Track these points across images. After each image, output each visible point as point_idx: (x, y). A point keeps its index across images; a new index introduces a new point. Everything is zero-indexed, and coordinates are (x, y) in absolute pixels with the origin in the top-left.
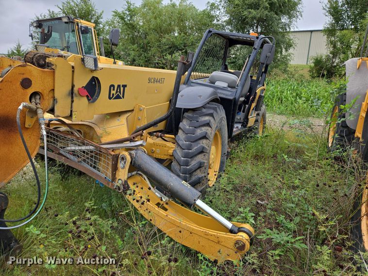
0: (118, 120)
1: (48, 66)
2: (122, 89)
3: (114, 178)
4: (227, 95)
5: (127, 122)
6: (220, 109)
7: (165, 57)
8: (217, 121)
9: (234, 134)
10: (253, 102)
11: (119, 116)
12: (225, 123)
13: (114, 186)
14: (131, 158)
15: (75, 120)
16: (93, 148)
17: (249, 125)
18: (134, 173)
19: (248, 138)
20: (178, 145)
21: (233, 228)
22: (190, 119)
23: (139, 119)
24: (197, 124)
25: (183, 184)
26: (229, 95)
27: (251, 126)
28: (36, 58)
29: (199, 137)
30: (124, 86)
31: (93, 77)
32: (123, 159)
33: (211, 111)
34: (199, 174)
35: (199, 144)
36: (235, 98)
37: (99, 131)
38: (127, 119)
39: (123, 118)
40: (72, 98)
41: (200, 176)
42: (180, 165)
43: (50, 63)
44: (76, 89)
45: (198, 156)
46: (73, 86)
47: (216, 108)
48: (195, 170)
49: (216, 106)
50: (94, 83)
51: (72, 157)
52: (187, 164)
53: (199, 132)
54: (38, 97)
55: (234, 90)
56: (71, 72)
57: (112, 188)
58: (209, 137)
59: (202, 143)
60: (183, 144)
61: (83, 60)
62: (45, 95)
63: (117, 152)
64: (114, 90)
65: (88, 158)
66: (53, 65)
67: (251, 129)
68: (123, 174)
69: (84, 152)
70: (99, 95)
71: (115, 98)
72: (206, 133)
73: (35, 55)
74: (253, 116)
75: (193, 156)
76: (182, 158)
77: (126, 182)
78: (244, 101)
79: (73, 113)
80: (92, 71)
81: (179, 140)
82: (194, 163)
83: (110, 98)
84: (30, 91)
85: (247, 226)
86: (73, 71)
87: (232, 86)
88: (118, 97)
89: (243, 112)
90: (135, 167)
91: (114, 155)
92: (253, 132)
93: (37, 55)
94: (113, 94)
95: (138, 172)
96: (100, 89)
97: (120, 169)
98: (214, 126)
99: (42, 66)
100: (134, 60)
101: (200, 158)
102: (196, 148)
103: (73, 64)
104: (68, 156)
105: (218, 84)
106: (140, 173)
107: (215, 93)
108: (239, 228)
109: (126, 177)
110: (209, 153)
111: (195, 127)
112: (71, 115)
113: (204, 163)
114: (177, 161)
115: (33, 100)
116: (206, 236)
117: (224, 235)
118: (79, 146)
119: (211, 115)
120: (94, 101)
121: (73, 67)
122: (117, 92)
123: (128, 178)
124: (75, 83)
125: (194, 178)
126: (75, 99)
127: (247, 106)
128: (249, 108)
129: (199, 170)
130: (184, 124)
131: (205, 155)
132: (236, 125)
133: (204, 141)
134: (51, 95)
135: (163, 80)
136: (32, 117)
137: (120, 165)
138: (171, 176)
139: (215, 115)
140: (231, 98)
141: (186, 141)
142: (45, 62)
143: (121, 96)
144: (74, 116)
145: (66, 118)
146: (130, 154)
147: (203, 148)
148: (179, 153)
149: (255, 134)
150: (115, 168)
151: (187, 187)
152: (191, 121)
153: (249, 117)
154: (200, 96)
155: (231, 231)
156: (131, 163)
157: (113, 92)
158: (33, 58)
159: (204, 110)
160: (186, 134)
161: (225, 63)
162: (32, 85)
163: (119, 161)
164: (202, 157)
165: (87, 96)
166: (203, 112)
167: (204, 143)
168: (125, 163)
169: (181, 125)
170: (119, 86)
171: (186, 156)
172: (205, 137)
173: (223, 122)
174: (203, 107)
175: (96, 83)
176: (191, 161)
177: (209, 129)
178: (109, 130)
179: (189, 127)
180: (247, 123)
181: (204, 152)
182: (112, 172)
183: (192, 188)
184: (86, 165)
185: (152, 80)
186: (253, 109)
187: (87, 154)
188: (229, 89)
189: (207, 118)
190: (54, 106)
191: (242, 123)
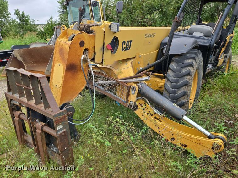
0: (126, 64)
1: (91, 32)
2: (129, 43)
3: (127, 101)
4: (203, 43)
5: (132, 65)
6: (199, 54)
7: (146, 17)
8: (197, 63)
9: (207, 72)
10: (223, 47)
11: (127, 62)
12: (202, 64)
13: (127, 105)
14: (139, 88)
15: (104, 65)
16: (115, 82)
17: (218, 65)
18: (140, 98)
19: (216, 75)
20: (168, 80)
21: (211, 136)
22: (177, 62)
23: (139, 64)
24: (183, 65)
25: (174, 106)
26: (205, 42)
27: (219, 66)
28: (86, 28)
29: (185, 74)
30: (131, 41)
31: (115, 37)
32: (133, 88)
33: (194, 56)
34: (183, 100)
35: (185, 79)
36: (210, 45)
37: (116, 71)
38: (131, 63)
39: (129, 63)
40: (103, 51)
41: (184, 101)
42: (169, 93)
43: (92, 30)
44: (105, 45)
45: (183, 88)
46: (104, 44)
47: (197, 53)
48: (181, 97)
49: (197, 52)
50: (115, 41)
51: (101, 88)
52: (175, 92)
53: (184, 71)
54: (87, 52)
55: (210, 38)
56: (103, 35)
57: (126, 106)
58: (192, 74)
59: (187, 79)
60: (172, 79)
61: (110, 26)
62: (90, 50)
63: (129, 84)
64: (125, 44)
65: (111, 88)
66: (94, 31)
67: (219, 69)
68: (133, 98)
69: (109, 84)
70: (117, 49)
71: (125, 50)
72: (190, 71)
73: (85, 26)
74: (222, 58)
75: (179, 87)
76: (171, 89)
77: (135, 103)
78: (216, 46)
79: (104, 61)
80: (114, 33)
81: (169, 76)
82: (180, 92)
83: (122, 50)
84: (84, 48)
85: (222, 135)
86: (104, 34)
87: (207, 35)
88: (127, 49)
89: (214, 55)
90: (141, 94)
91: (128, 86)
92: (221, 70)
93: (86, 26)
94: (124, 47)
95: (142, 97)
96: (118, 45)
97: (132, 95)
98: (195, 66)
99: (88, 33)
100: (123, 21)
101: (184, 89)
102: (182, 82)
103: (104, 29)
104: (99, 87)
105: (195, 34)
106: (143, 97)
107: (196, 42)
108: (216, 136)
109: (135, 100)
110: (191, 86)
111: (181, 68)
112: (102, 62)
113: (187, 92)
114: (167, 90)
115: (85, 54)
116: (190, 139)
117: (205, 140)
118: (106, 80)
119: (194, 58)
120: (114, 53)
121: (104, 32)
122: (126, 46)
123: (137, 100)
124: (105, 42)
125: (179, 102)
126: (105, 52)
127: (218, 50)
128: (220, 52)
129: (183, 97)
130: (173, 65)
131: (188, 87)
132: (208, 66)
133: (188, 77)
134: (93, 50)
135: (154, 35)
136: (84, 64)
137: (132, 92)
138: (165, 100)
139: (196, 58)
140: (208, 45)
141: (174, 77)
142: (90, 29)
143: (129, 48)
144: (104, 63)
145: (99, 64)
146: (138, 86)
147: (188, 82)
148: (169, 85)
149: (222, 72)
150: (128, 94)
151: (177, 107)
152: (178, 63)
153: (219, 59)
154: (185, 45)
155: (209, 137)
156: (139, 91)
157: (124, 46)
158: (84, 28)
159: (188, 55)
160: (174, 72)
161: (200, 17)
162: (85, 45)
163: (131, 90)
164: (186, 88)
165: (111, 50)
166: (188, 57)
167: (188, 78)
168: (135, 91)
169: (170, 66)
170: (128, 42)
171: (174, 87)
172: (189, 74)
173: (201, 63)
174: (188, 53)
175: (116, 41)
176: (178, 91)
177: (192, 68)
178: (122, 71)
179: (177, 67)
180: (217, 64)
181: (188, 85)
182: (127, 97)
183: (180, 108)
184: (109, 92)
185: (148, 36)
186: (223, 53)
187: (111, 85)
188: (205, 38)
189: (190, 61)
190: (94, 57)
191: (213, 63)
